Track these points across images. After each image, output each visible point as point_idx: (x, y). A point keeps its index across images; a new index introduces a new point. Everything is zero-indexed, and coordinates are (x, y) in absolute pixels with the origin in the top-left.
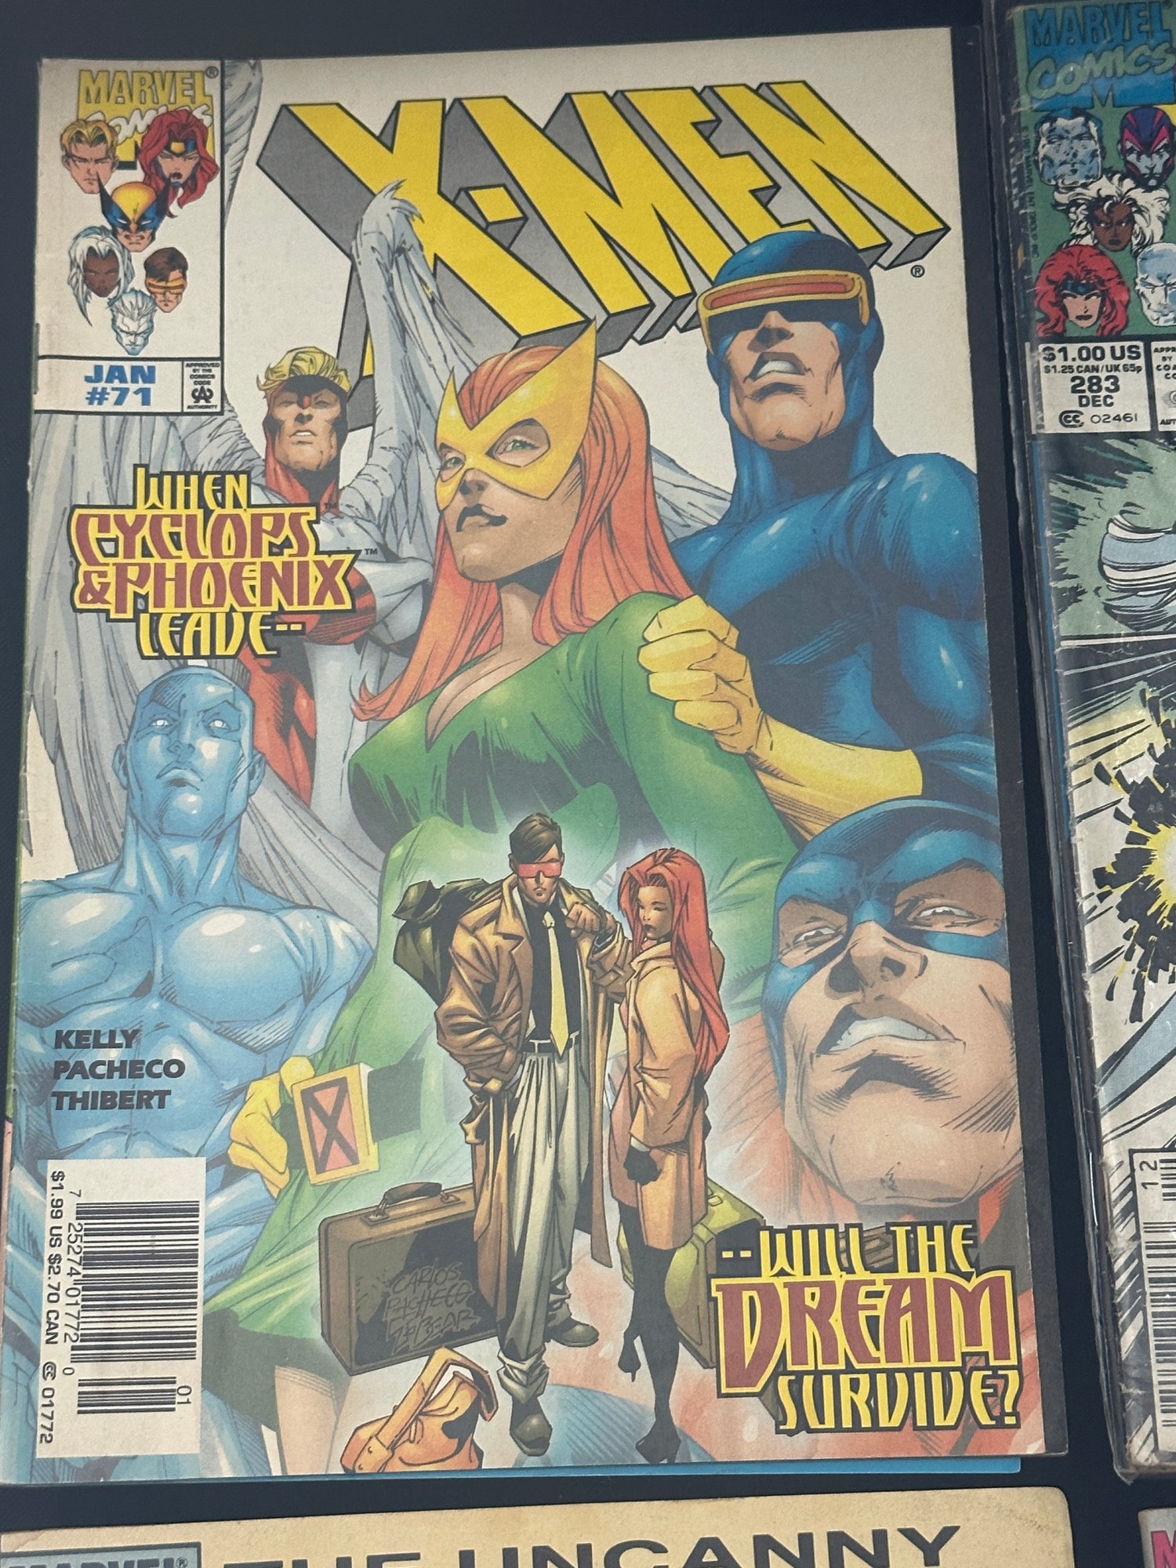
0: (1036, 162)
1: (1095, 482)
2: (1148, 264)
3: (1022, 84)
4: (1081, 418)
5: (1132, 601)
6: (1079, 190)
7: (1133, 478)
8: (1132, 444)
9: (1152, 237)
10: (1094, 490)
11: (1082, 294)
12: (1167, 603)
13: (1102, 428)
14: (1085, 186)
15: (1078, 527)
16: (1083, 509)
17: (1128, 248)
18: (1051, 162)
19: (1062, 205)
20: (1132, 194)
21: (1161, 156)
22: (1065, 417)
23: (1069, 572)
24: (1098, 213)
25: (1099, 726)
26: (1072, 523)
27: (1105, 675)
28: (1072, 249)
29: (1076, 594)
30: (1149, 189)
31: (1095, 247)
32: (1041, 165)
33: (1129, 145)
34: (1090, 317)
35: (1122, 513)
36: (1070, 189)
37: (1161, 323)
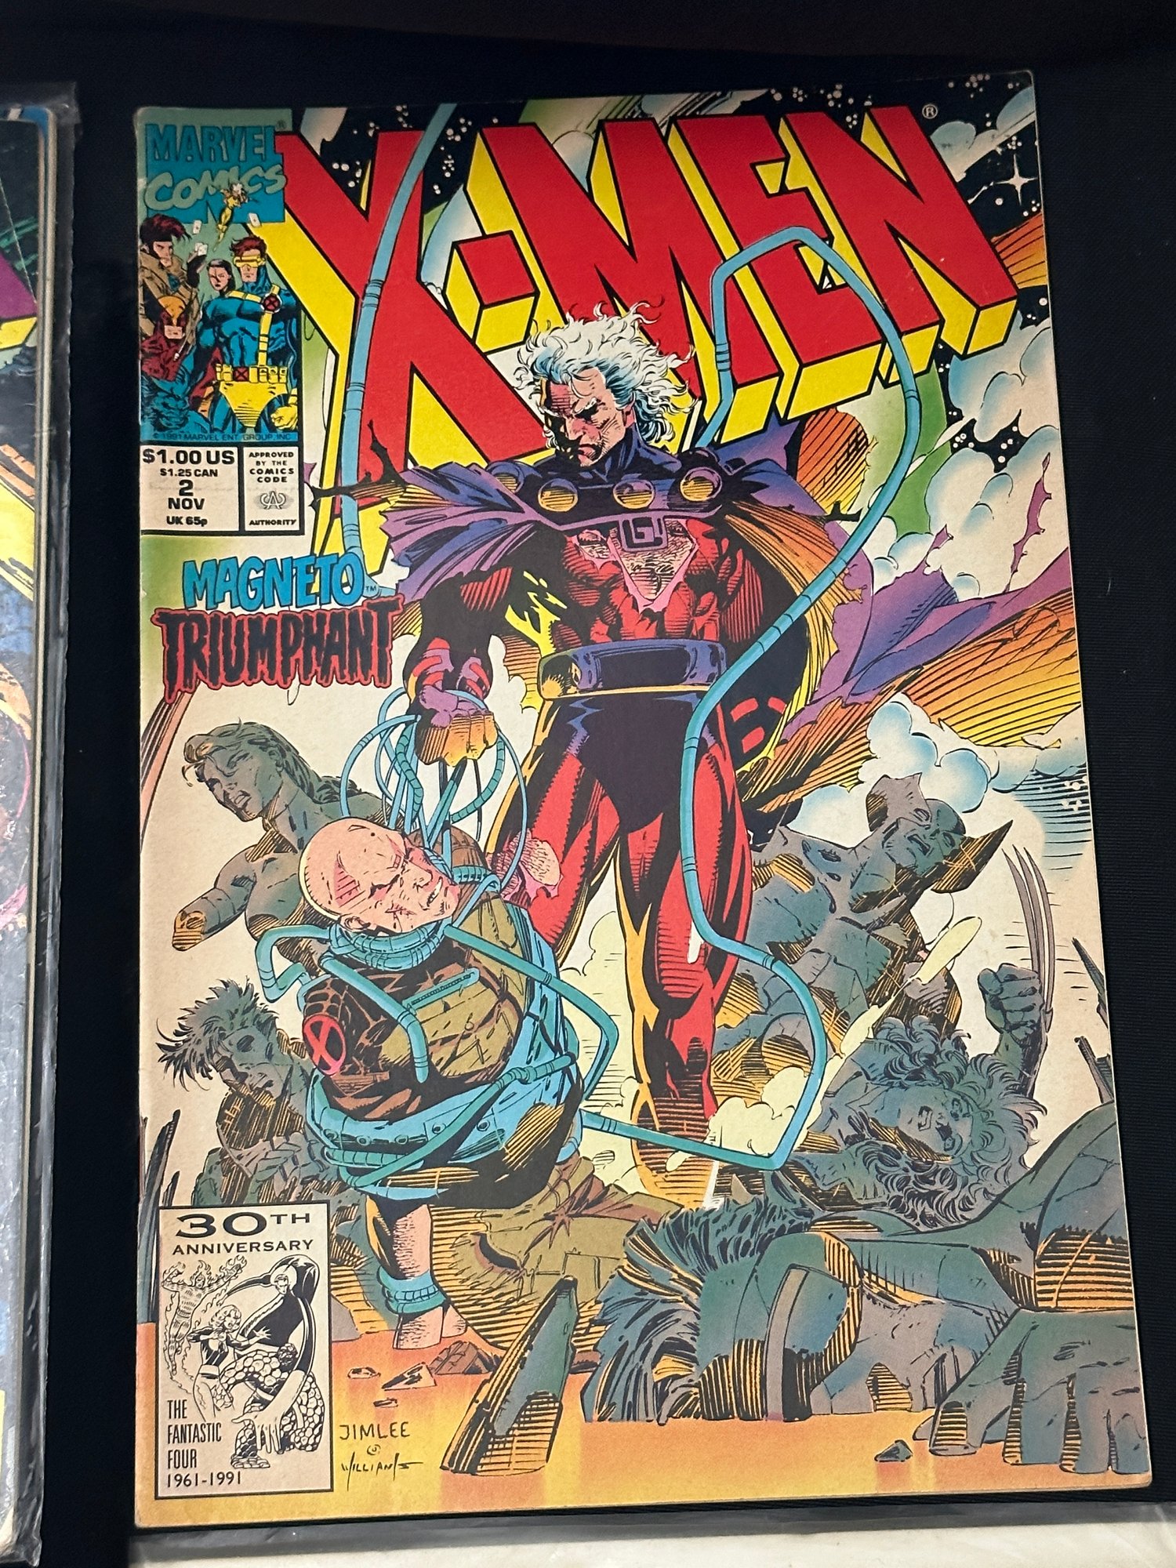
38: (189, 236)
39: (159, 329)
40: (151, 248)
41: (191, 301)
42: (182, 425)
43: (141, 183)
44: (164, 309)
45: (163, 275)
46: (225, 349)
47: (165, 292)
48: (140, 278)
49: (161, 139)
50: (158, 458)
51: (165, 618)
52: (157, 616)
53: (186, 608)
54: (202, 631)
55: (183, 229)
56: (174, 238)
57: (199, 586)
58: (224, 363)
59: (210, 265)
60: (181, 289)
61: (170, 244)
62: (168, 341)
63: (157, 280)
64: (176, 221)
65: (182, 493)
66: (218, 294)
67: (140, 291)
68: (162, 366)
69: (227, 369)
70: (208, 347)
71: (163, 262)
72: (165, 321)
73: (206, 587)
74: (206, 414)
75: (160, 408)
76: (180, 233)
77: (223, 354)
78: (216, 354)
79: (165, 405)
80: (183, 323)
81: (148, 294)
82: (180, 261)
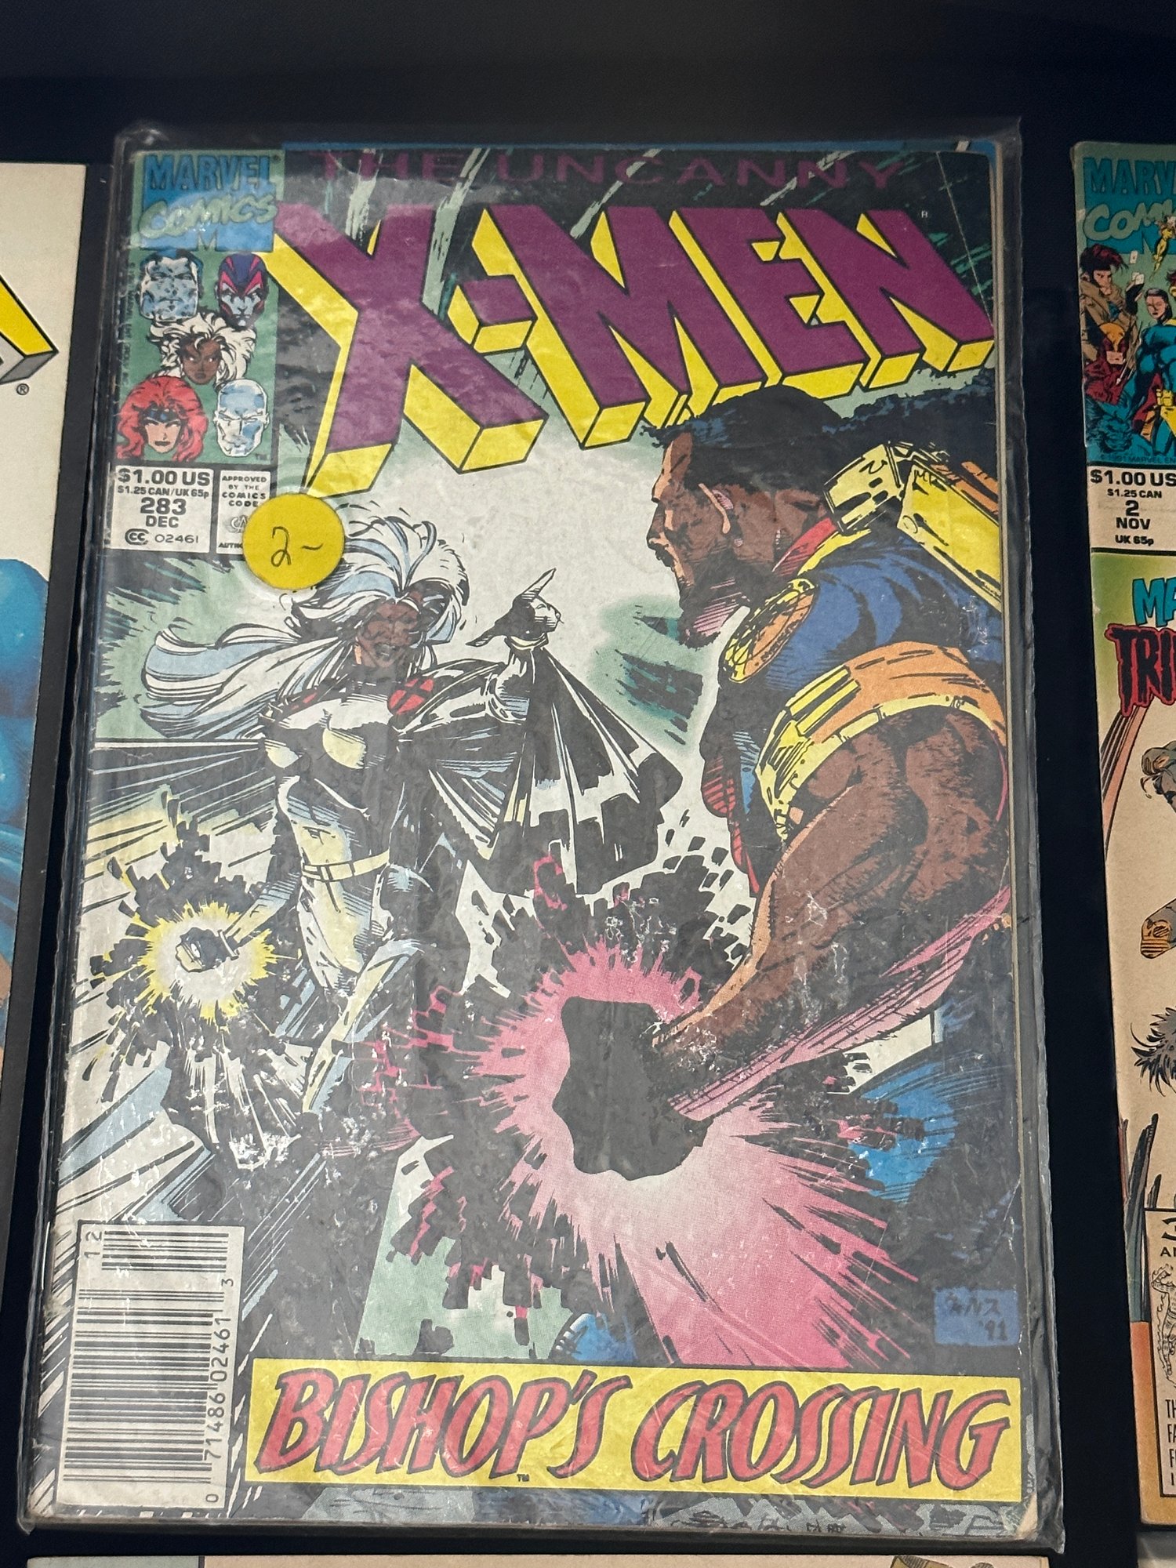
0: (137, 297)
1: (151, 597)
2: (228, 399)
3: (134, 224)
4: (146, 537)
5: (169, 710)
6: (174, 325)
7: (186, 595)
8: (190, 563)
9: (235, 374)
10: (149, 604)
11: (163, 422)
12: (199, 713)
13: (165, 547)
14: (180, 322)
15: (128, 638)
16: (135, 621)
17: (212, 382)
18: (152, 296)
19: (156, 338)
20: (222, 333)
21: (253, 299)
22: (129, 535)
23: (112, 679)
24: (188, 348)
25: (118, 824)
26: (121, 634)
27: (132, 777)
28: (159, 380)
29: (115, 700)
30: (238, 329)
31: (181, 379)
32: (142, 299)
33: (225, 287)
34: (168, 443)
35: (170, 627)
36: (166, 323)
37: (233, 454)
38: (1127, 267)
39: (1102, 355)
40: (1092, 276)
41: (1131, 329)
42: (1127, 447)
43: (1080, 214)
44: (1106, 336)
45: (1103, 302)
46: (1164, 375)
47: (1107, 320)
48: (1082, 306)
49: (1098, 173)
50: (1106, 479)
51: (1117, 633)
52: (1111, 631)
53: (1137, 625)
54: (1154, 648)
55: (1120, 258)
56: (1112, 267)
57: (1150, 602)
58: (1164, 388)
59: (1147, 294)
60: (1121, 316)
61: (1108, 273)
62: (1111, 366)
63: (1097, 306)
64: (1113, 251)
65: (1129, 512)
66: (1155, 322)
67: (1082, 318)
68: (1106, 391)
69: (1168, 394)
70: (1148, 373)
71: (1103, 289)
72: (1107, 347)
73: (1155, 604)
74: (1148, 437)
75: (1106, 431)
76: (1120, 264)
77: (1163, 381)
78: (1156, 379)
79: (1110, 428)
80: (1124, 349)
81: (1090, 320)
82: (1120, 290)
